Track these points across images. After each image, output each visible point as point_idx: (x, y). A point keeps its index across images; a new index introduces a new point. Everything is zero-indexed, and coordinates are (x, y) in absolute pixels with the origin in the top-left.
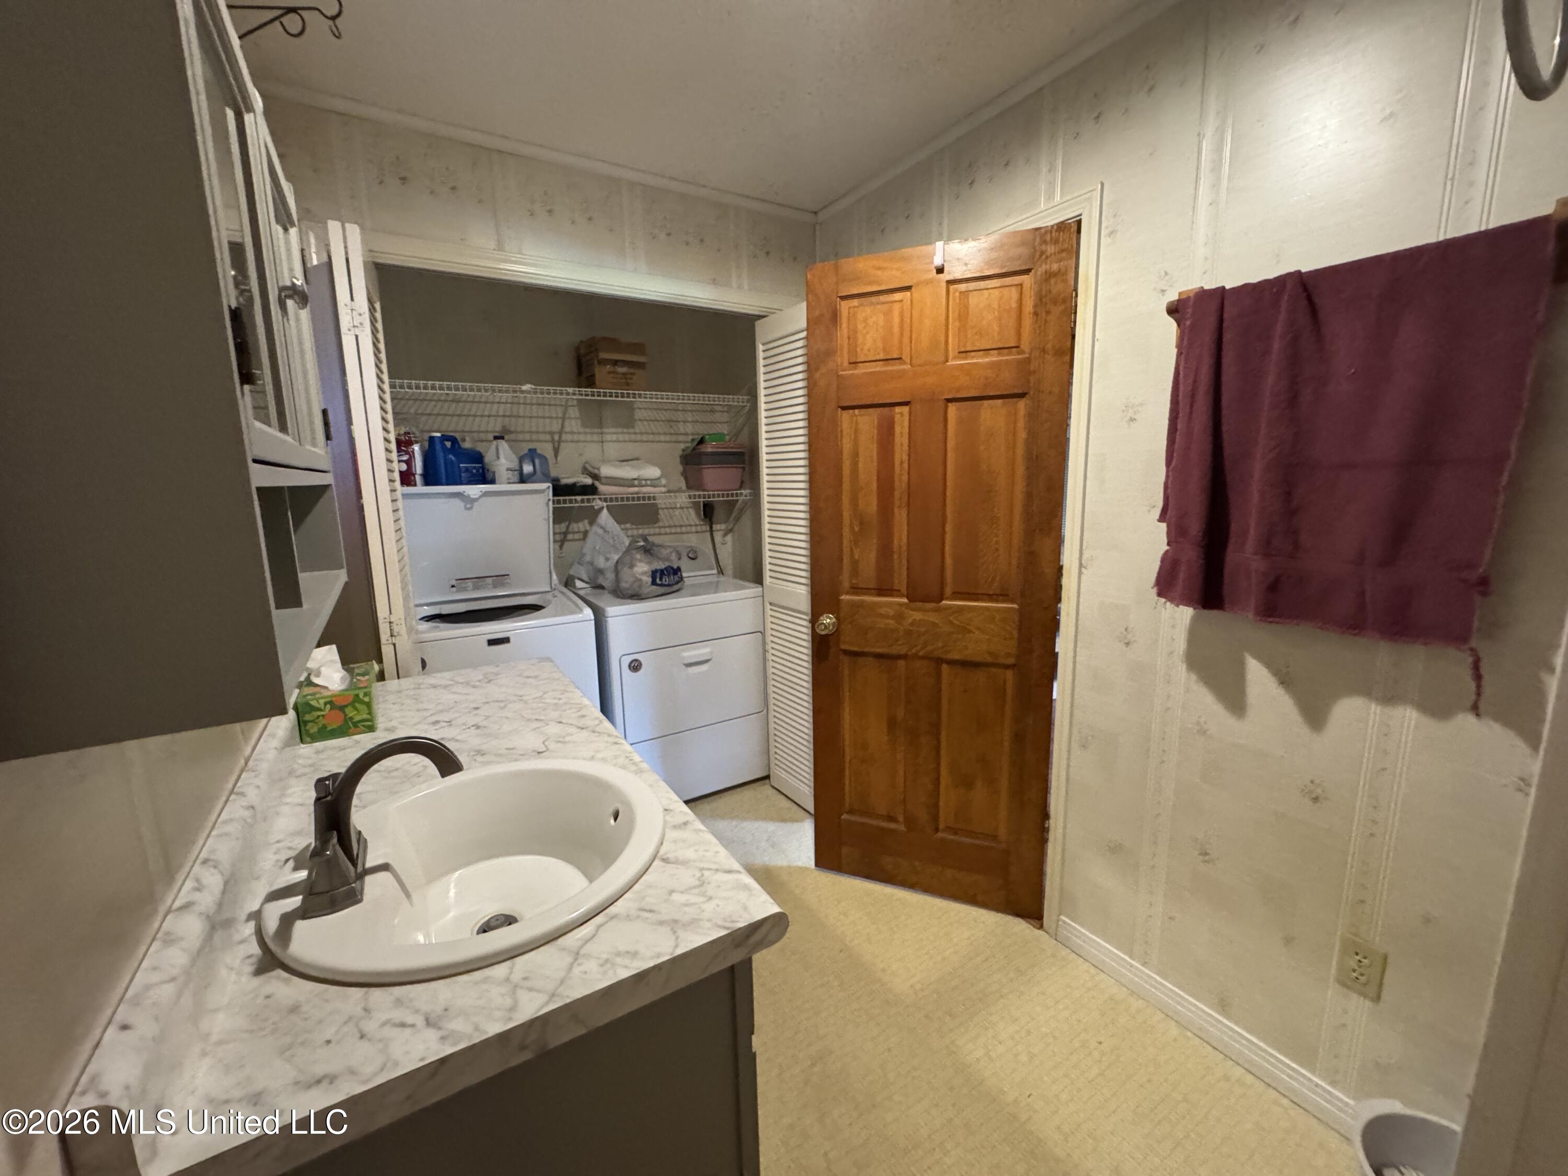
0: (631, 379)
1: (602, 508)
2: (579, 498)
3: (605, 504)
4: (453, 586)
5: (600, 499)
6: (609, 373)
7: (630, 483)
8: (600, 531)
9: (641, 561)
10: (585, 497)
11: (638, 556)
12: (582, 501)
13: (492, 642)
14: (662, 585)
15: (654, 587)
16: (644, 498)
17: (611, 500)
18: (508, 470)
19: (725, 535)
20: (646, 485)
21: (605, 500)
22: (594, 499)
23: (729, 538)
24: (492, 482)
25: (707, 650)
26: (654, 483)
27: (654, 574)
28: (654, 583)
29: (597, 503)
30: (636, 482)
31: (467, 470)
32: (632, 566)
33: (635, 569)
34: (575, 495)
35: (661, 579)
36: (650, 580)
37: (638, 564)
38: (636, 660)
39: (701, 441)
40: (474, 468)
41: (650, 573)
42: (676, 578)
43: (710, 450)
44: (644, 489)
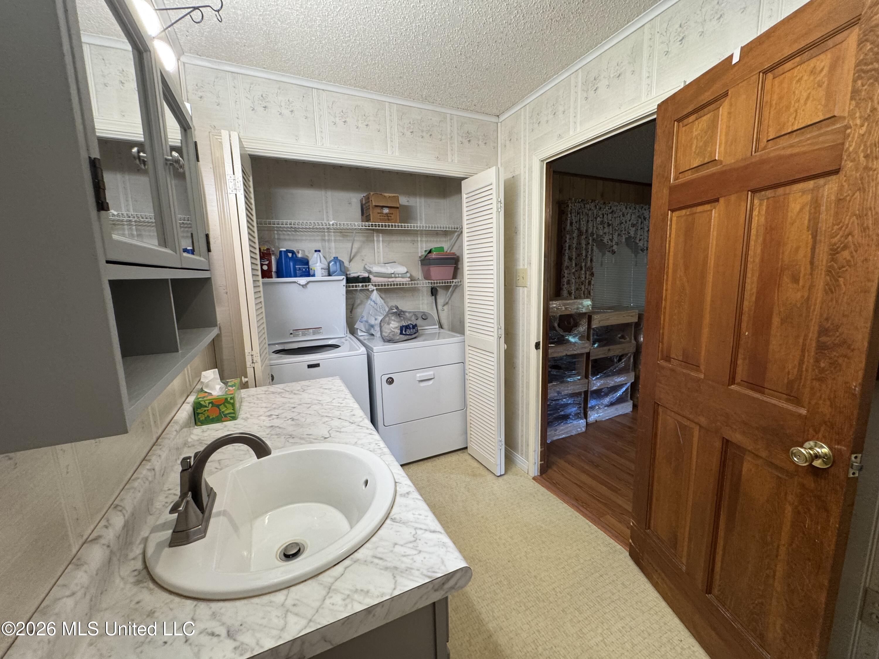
0: (391, 216)
1: (374, 290)
2: (360, 284)
3: (375, 288)
5: (373, 285)
6: (378, 213)
7: (389, 276)
8: (372, 303)
9: (394, 321)
10: (364, 284)
11: (393, 318)
12: (362, 286)
13: (310, 366)
14: (406, 335)
15: (401, 336)
16: (397, 285)
17: (379, 286)
18: (322, 269)
19: (444, 305)
20: (399, 277)
21: (375, 286)
22: (369, 285)
23: (446, 308)
24: (314, 275)
25: (432, 373)
26: (403, 276)
27: (401, 328)
28: (401, 333)
29: (371, 287)
30: (393, 275)
31: (300, 269)
32: (389, 324)
33: (391, 325)
34: (358, 283)
35: (405, 331)
36: (399, 331)
37: (392, 322)
38: (391, 378)
39: (430, 252)
40: (304, 268)
41: (399, 328)
42: (414, 330)
43: (433, 257)
44: (398, 280)
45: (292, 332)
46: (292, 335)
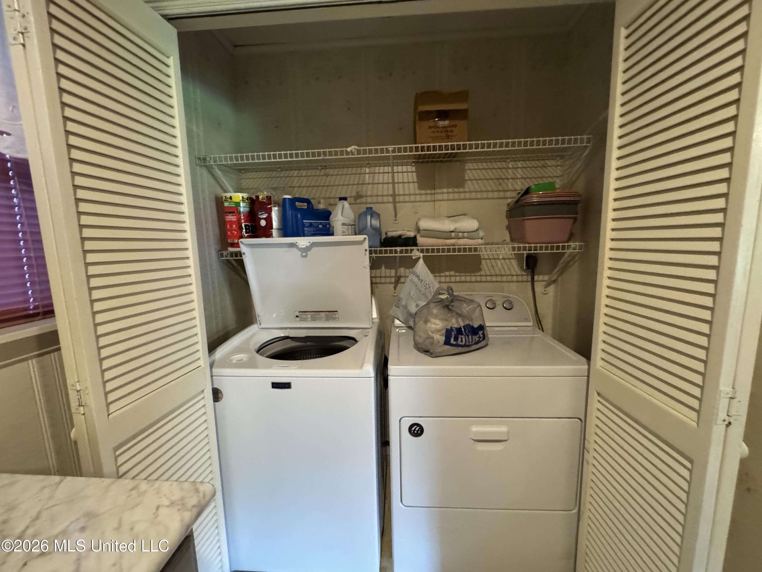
0: (452, 131)
1: (419, 258)
2: (398, 249)
3: (421, 255)
4: (297, 317)
5: (418, 250)
6: (430, 127)
7: (448, 235)
8: (415, 279)
9: (436, 317)
10: (404, 248)
11: (435, 311)
12: (401, 252)
13: (276, 385)
14: (457, 345)
15: (447, 347)
16: (459, 250)
17: (427, 251)
18: (343, 224)
19: (548, 285)
20: (463, 238)
21: (422, 251)
22: (412, 250)
23: (551, 288)
24: (332, 234)
25: (504, 429)
26: (471, 234)
27: (448, 333)
28: (447, 342)
29: (416, 253)
30: (453, 234)
31: (311, 225)
32: (426, 322)
33: (429, 325)
34: (395, 246)
35: (456, 339)
36: (444, 338)
37: (433, 320)
38: (418, 425)
39: (527, 192)
40: (321, 223)
41: (444, 332)
42: (476, 338)
43: (535, 200)
44: (461, 241)
45: (297, 314)
46: (298, 319)
